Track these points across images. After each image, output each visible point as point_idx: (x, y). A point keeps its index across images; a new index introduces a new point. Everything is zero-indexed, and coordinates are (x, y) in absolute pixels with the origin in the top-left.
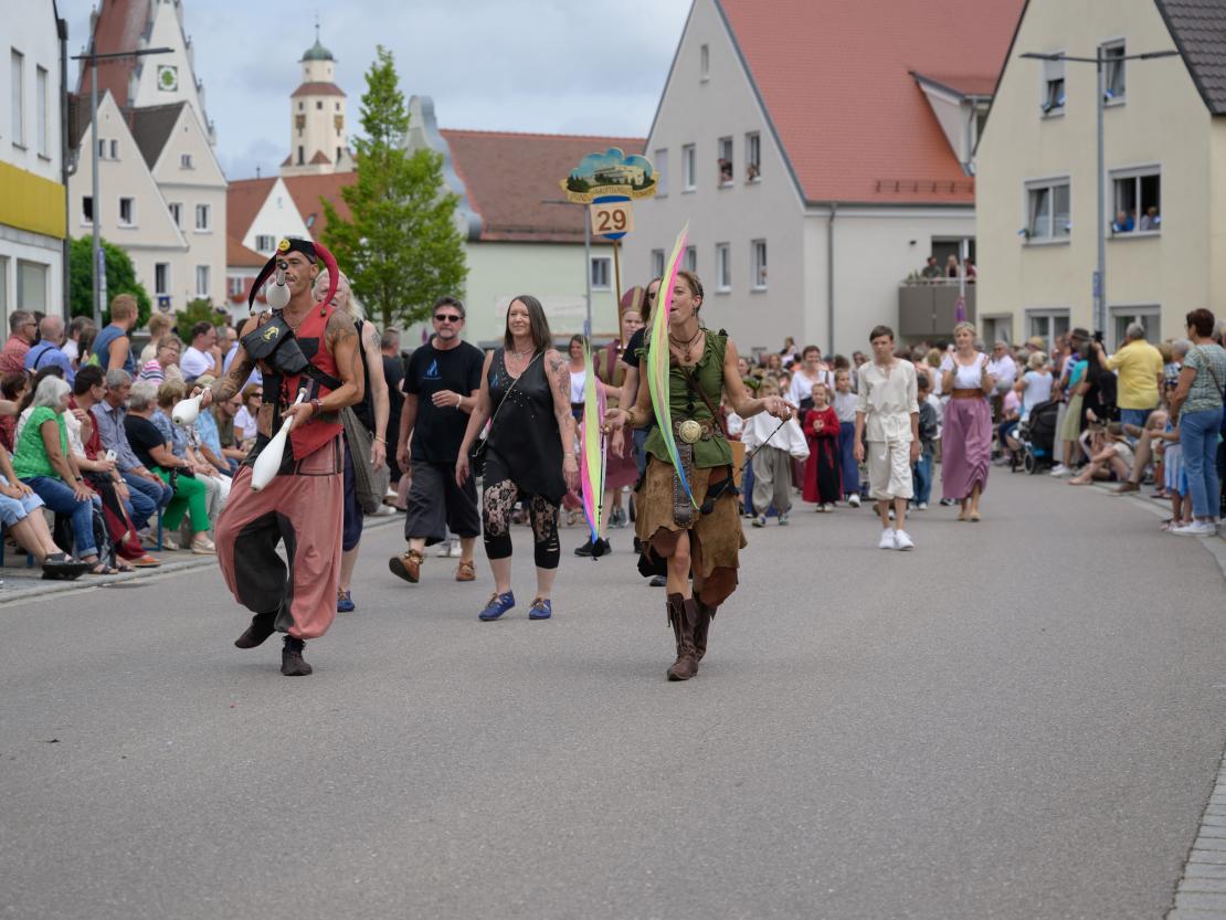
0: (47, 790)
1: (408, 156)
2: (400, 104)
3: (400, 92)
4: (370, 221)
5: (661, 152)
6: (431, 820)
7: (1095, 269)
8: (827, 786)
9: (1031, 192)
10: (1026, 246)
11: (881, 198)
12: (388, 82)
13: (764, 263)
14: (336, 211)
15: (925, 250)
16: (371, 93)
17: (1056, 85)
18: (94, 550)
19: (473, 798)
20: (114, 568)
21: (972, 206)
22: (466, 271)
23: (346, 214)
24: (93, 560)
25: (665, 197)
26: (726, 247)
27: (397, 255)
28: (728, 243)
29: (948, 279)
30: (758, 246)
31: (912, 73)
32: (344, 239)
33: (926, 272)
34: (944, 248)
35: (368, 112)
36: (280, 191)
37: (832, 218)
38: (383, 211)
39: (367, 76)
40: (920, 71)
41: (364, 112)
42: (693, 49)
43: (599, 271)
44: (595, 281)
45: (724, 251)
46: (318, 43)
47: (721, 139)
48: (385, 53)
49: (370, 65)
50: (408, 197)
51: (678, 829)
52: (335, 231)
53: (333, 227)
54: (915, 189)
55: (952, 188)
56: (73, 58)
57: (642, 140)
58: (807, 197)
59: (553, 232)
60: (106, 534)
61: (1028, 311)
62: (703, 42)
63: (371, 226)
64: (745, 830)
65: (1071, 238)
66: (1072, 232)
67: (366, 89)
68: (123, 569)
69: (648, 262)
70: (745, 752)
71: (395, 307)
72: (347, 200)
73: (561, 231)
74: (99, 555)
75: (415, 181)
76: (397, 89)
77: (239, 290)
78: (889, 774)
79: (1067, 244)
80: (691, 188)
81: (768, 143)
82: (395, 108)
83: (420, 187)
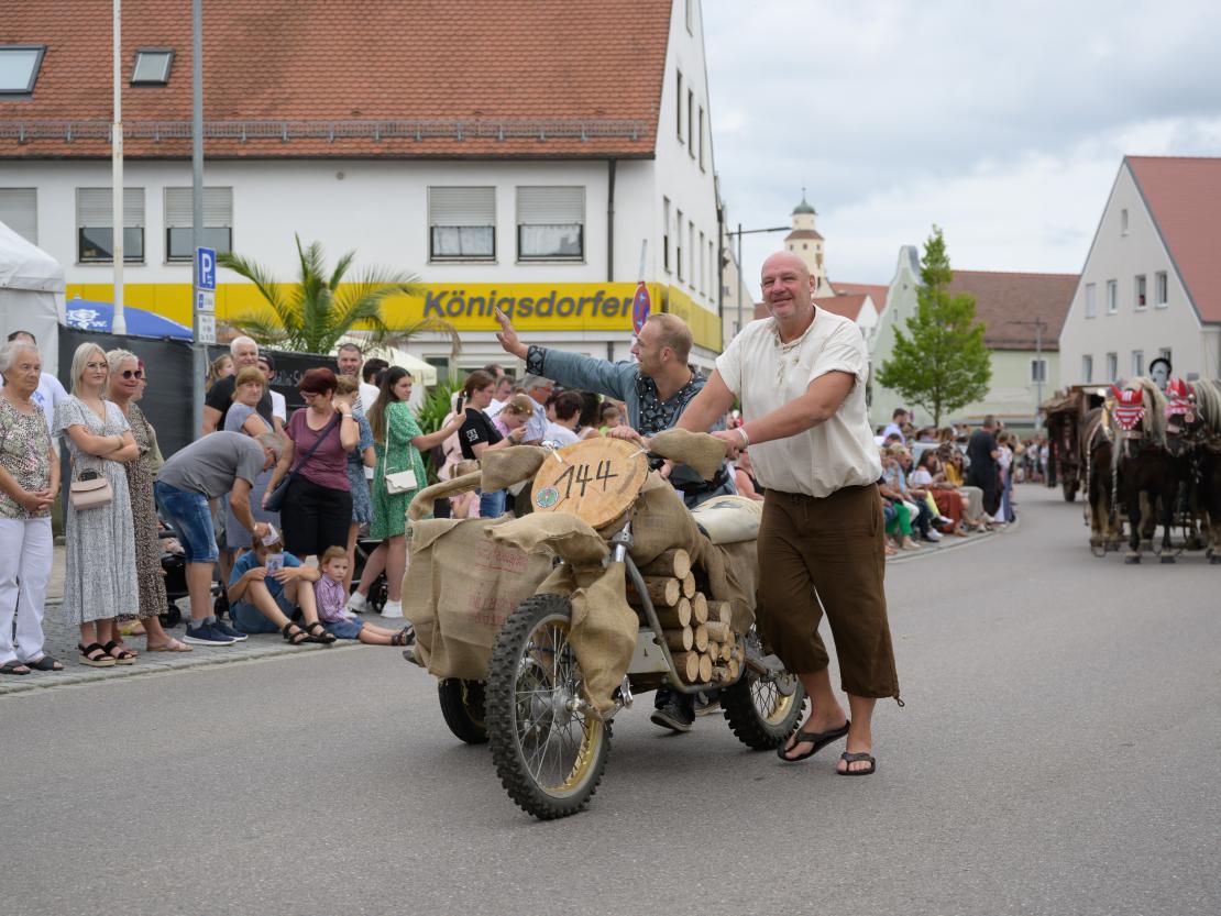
1: (952, 299)
3: (947, 255)
5: (1093, 284)
12: (939, 248)
14: (904, 334)
16: (928, 255)
23: (908, 335)
25: (1093, 317)
26: (1140, 353)
27: (944, 364)
28: (1141, 351)
32: (910, 353)
35: (926, 269)
39: (925, 245)
41: (923, 269)
42: (1116, 216)
43: (1037, 370)
44: (1035, 377)
45: (1139, 357)
46: (804, 202)
47: (1137, 277)
48: (937, 229)
49: (928, 237)
52: (903, 348)
57: (1073, 276)
58: (1203, 317)
59: (1004, 342)
62: (1124, 207)
63: (927, 344)
67: (925, 254)
71: (943, 398)
72: (910, 327)
73: (1010, 341)
75: (957, 314)
76: (945, 253)
80: (1115, 311)
81: (1173, 279)
82: (944, 265)
83: (960, 318)
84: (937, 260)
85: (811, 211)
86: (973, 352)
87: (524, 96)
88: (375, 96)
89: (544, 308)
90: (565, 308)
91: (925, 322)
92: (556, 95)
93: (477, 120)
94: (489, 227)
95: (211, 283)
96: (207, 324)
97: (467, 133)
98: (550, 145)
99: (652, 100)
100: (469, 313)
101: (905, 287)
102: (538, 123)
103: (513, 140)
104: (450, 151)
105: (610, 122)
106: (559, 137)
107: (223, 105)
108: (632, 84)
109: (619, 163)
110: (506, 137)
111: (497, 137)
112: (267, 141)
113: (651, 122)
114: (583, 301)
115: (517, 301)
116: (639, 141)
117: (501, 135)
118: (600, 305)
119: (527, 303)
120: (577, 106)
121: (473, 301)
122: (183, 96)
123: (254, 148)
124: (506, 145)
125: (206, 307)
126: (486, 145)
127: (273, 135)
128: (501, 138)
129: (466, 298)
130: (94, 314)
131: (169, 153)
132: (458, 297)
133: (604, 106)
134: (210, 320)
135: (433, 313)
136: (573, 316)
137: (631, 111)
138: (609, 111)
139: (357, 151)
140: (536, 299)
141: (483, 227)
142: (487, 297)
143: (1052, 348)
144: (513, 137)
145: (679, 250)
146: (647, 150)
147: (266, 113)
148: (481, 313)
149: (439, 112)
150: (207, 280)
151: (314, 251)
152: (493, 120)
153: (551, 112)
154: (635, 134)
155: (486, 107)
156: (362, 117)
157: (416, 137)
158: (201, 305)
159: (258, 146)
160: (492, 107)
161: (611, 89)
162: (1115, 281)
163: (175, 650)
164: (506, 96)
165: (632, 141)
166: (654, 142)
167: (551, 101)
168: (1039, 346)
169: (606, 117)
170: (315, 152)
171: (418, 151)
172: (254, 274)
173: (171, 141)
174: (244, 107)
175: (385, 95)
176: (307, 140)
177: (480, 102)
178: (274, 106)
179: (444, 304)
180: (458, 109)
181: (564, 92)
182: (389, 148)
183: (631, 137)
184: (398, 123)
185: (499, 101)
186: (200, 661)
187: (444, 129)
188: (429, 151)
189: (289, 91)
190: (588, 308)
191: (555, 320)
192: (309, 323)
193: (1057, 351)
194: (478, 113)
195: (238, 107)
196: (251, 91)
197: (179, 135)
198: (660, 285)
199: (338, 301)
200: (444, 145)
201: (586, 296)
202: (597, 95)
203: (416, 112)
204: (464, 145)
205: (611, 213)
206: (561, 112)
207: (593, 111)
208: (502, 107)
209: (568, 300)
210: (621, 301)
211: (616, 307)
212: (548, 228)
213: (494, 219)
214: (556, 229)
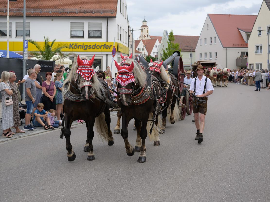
1: (175, 44)
5: (201, 39)
7: (268, 59)
9: (256, 46)
10: (256, 54)
11: (234, 46)
12: (172, 34)
13: (217, 55)
14: (165, 51)
15: (240, 54)
17: (260, 31)
21: (248, 47)
23: (166, 51)
25: (202, 45)
28: (211, 52)
29: (243, 58)
30: (216, 53)
31: (238, 28)
33: (240, 57)
34: (243, 53)
35: (169, 38)
36: (141, 42)
37: (227, 49)
40: (239, 28)
42: (206, 25)
43: (191, 55)
44: (190, 57)
45: (211, 54)
46: (145, 20)
47: (210, 38)
49: (170, 32)
52: (165, 54)
54: (239, 45)
55: (244, 45)
57: (198, 37)
58: (223, 46)
59: (184, 50)
61: (256, 63)
62: (208, 24)
65: (262, 53)
66: (263, 52)
69: (199, 55)
73: (185, 50)
79: (262, 54)
80: (206, 44)
81: (217, 38)
83: (176, 48)
84: (172, 37)
85: (146, 22)
87: (90, 4)
88: (60, 4)
89: (94, 47)
90: (98, 47)
91: (169, 49)
92: (96, 4)
93: (80, 9)
94: (82, 31)
95: (27, 47)
96: (26, 56)
97: (78, 12)
98: (95, 14)
99: (116, 5)
100: (78, 48)
101: (165, 39)
102: (93, 10)
103: (88, 13)
104: (75, 15)
105: (107, 10)
106: (97, 13)
107: (28, 5)
108: (112, 2)
109: (109, 18)
110: (86, 13)
111: (84, 13)
112: (37, 13)
113: (115, 10)
114: (101, 46)
115: (88, 45)
116: (113, 14)
117: (85, 12)
118: (105, 47)
119: (90, 46)
120: (100, 7)
121: (79, 46)
122: (20, 3)
123: (34, 14)
124: (86, 14)
125: (26, 52)
126: (82, 14)
127: (39, 12)
128: (85, 13)
129: (78, 45)
130: (2, 53)
131: (17, 15)
132: (76, 45)
133: (106, 6)
134: (27, 55)
135: (71, 48)
136: (99, 49)
137: (111, 8)
138: (107, 8)
139: (56, 15)
140: (92, 45)
141: (81, 31)
142: (82, 45)
143: (194, 51)
144: (87, 13)
145: (121, 35)
146: (114, 16)
147: (37, 7)
148: (81, 48)
149: (73, 7)
150: (26, 47)
151: (47, 39)
152: (83, 9)
153: (95, 8)
154: (112, 12)
155: (82, 6)
156: (57, 8)
157: (68, 12)
158: (25, 52)
159: (35, 14)
160: (83, 6)
161: (107, 3)
163: (22, 132)
164: (86, 4)
165: (111, 14)
166: (116, 14)
167: (95, 5)
168: (191, 51)
169: (106, 9)
170: (47, 15)
171: (68, 15)
172: (35, 44)
173: (17, 13)
174: (32, 6)
175: (61, 4)
176: (46, 13)
177: (81, 5)
178: (39, 6)
179: (73, 46)
180: (76, 7)
181: (98, 4)
182: (62, 15)
183: (111, 13)
184: (64, 9)
185: (85, 5)
186: (27, 135)
187: (74, 11)
188: (70, 15)
189: (42, 2)
190: (103, 47)
191: (96, 50)
192: (46, 53)
193: (195, 51)
194: (80, 8)
195: (31, 6)
196: (34, 2)
197: (19, 11)
198: (117, 43)
199: (52, 49)
200: (74, 14)
201: (102, 45)
202: (104, 4)
203: (68, 7)
204: (78, 14)
205: (107, 28)
206: (97, 8)
207: (104, 8)
208: (85, 6)
209: (98, 46)
210: (109, 46)
211: (108, 47)
212: (95, 31)
213: (84, 29)
214: (96, 31)
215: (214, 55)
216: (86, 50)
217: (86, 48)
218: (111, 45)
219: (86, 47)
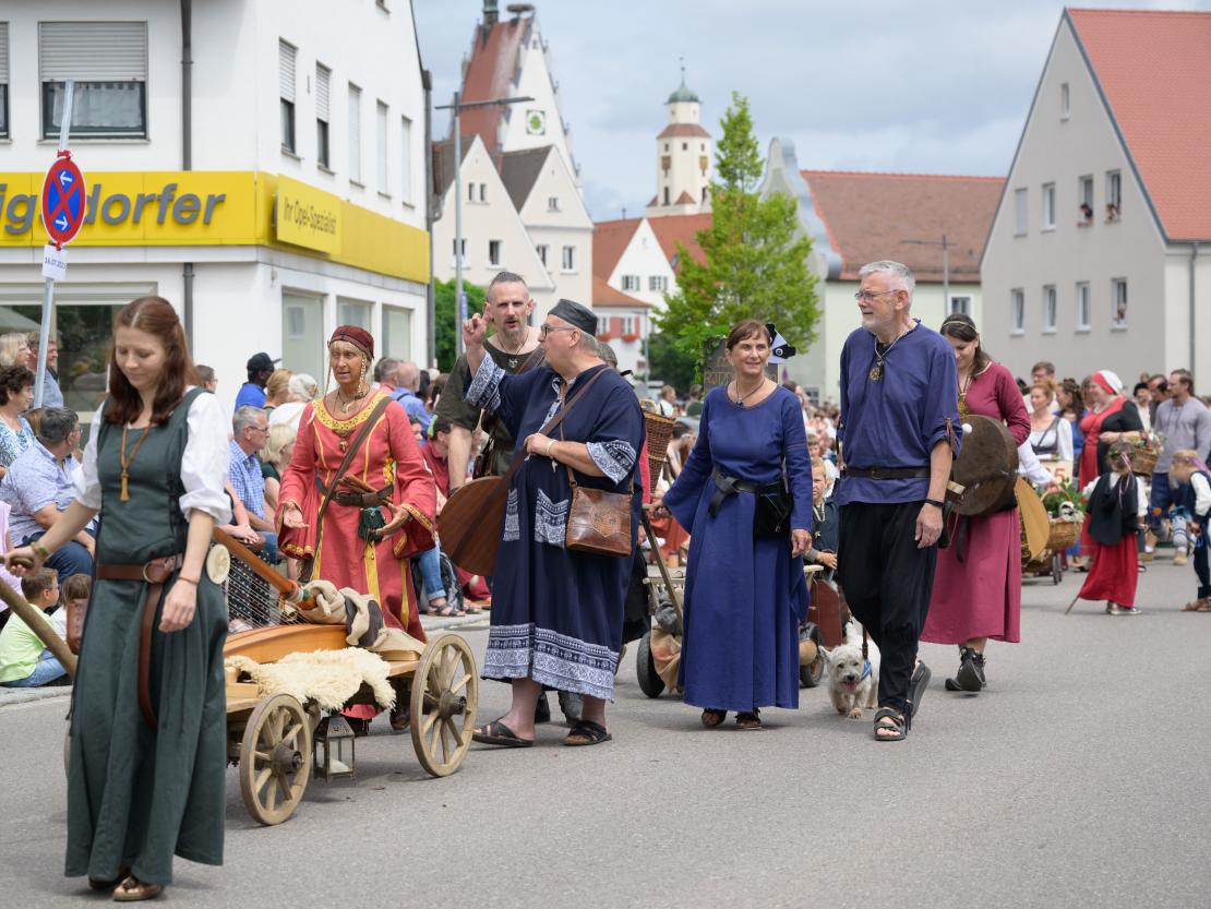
0: (367, 839)
1: (760, 200)
2: (755, 148)
3: (755, 138)
4: (726, 265)
5: (1021, 191)
6: (731, 878)
8: (1129, 850)
12: (746, 128)
13: (1125, 300)
14: (691, 255)
16: (726, 138)
18: (442, 593)
19: (777, 854)
20: (462, 610)
22: (822, 312)
24: (441, 602)
25: (1025, 236)
26: (1086, 285)
27: (751, 298)
28: (1088, 282)
30: (1119, 284)
32: (699, 282)
35: (723, 157)
36: (645, 230)
37: (1194, 256)
38: (739, 255)
41: (719, 157)
42: (1052, 90)
45: (1085, 290)
47: (1081, 178)
48: (740, 99)
49: (726, 110)
50: (762, 241)
51: (974, 892)
52: (690, 275)
53: (688, 271)
56: (437, 108)
57: (1002, 179)
58: (1168, 234)
60: (454, 578)
62: (1064, 80)
63: (725, 270)
64: (1040, 895)
67: (720, 134)
68: (469, 611)
69: (1008, 302)
70: (1054, 812)
72: (702, 244)
73: (921, 271)
74: (446, 598)
75: (769, 224)
76: (751, 135)
77: (604, 329)
78: (1195, 837)
80: (1053, 227)
81: (1128, 180)
82: (749, 153)
83: (774, 231)
84: (740, 145)
86: (791, 282)
90: (115, 212)
91: (720, 235)
94: (0, 85)
114: (144, 201)
118: (170, 208)
136: (128, 225)
143: (972, 279)
145: (323, 124)
162: (1053, 183)
190: (151, 213)
191: (101, 231)
193: (977, 282)
198: (265, 175)
201: (148, 193)
205: (187, 64)
209: (119, 199)
210: (204, 200)
211: (195, 210)
212: (91, 88)
213: (8, 74)
214: (103, 88)
215: (1103, 298)
216: (29, 236)
217: (26, 222)
218: (217, 194)
219: (20, 212)
